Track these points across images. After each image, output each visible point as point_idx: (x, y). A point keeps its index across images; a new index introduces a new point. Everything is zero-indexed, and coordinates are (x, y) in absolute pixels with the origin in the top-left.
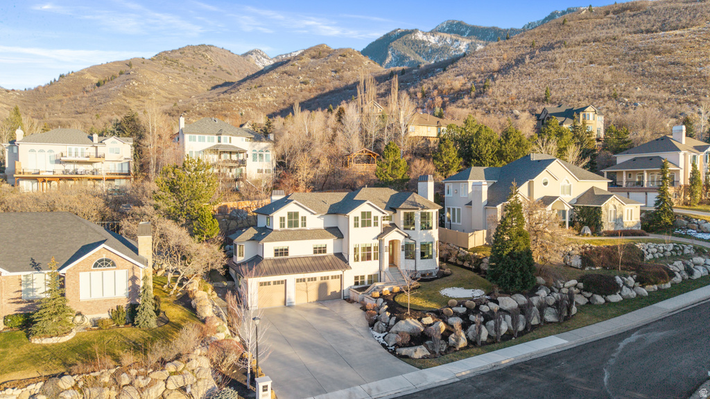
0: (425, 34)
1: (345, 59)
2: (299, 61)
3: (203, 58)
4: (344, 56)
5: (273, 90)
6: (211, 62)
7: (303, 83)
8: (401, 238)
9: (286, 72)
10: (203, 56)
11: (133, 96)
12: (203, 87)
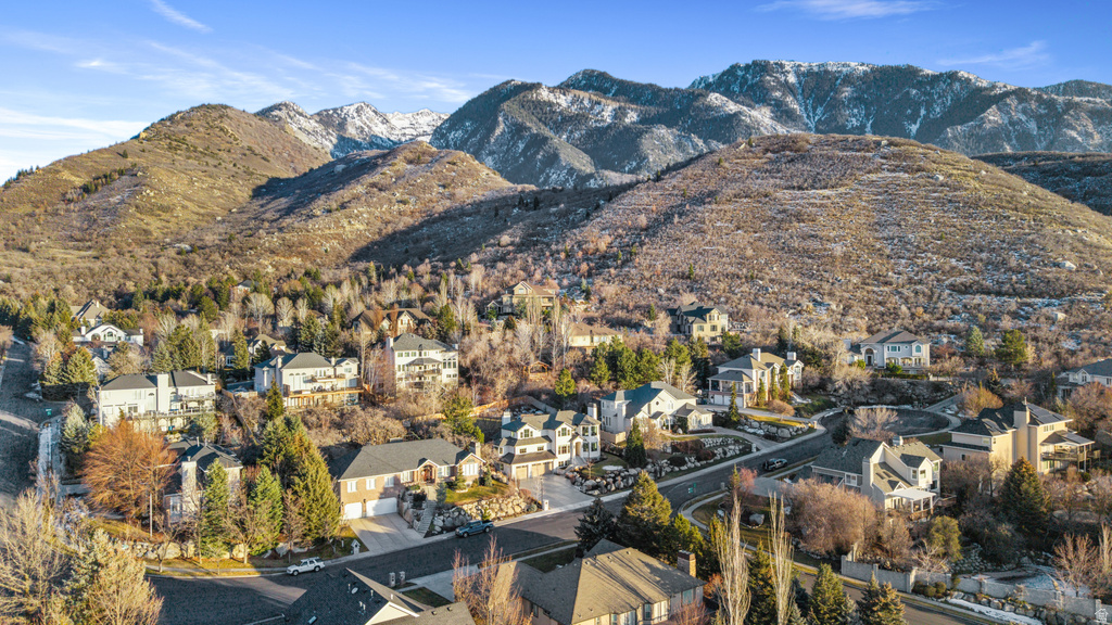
0: (552, 90)
1: (455, 167)
2: (391, 168)
3: (222, 134)
4: (454, 164)
5: (362, 213)
6: (236, 139)
7: (401, 202)
8: (581, 441)
9: (373, 185)
10: (222, 130)
11: (151, 213)
12: (242, 193)
